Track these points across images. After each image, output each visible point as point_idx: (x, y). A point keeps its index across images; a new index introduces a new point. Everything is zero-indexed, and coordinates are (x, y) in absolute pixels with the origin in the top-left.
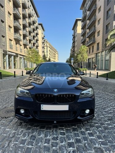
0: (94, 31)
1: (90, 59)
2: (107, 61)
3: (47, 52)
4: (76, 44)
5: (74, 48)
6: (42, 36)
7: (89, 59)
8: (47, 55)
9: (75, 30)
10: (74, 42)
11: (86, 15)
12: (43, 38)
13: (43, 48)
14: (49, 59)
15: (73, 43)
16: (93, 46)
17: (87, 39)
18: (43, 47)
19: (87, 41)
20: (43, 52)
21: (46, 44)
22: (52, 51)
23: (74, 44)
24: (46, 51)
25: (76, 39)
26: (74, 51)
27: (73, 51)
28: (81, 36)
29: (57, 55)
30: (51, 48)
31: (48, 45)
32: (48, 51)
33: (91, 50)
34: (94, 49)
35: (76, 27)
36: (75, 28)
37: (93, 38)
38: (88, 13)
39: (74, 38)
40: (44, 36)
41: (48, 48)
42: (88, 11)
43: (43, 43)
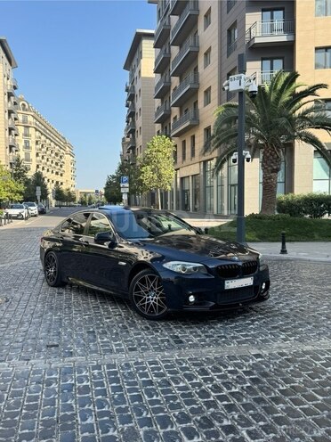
0: (195, 86)
1: (186, 180)
2: (233, 188)
3: (27, 147)
4: (139, 122)
5: (134, 136)
6: (5, 86)
7: (182, 179)
8: (28, 159)
9: (133, 71)
10: (132, 115)
11: (170, 25)
12: (10, 95)
13: (10, 134)
14: (38, 176)
15: (129, 117)
16: (193, 137)
17: (175, 111)
18: (10, 129)
19: (175, 118)
20: (11, 147)
21: (20, 117)
22: (48, 141)
23: (133, 121)
24: (21, 145)
25: (139, 104)
26: (133, 148)
27: (131, 147)
28: (156, 97)
29: (67, 158)
30: (45, 130)
31: (30, 119)
32: (32, 144)
33: (188, 150)
34: (197, 147)
35: (138, 61)
36: (135, 62)
37: (191, 111)
38: (174, 19)
39: (132, 98)
40: (15, 88)
41: (32, 131)
42: (172, 14)
43: (10, 112)
